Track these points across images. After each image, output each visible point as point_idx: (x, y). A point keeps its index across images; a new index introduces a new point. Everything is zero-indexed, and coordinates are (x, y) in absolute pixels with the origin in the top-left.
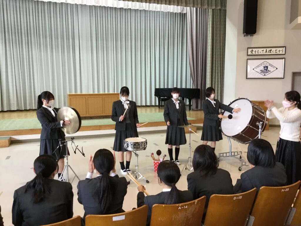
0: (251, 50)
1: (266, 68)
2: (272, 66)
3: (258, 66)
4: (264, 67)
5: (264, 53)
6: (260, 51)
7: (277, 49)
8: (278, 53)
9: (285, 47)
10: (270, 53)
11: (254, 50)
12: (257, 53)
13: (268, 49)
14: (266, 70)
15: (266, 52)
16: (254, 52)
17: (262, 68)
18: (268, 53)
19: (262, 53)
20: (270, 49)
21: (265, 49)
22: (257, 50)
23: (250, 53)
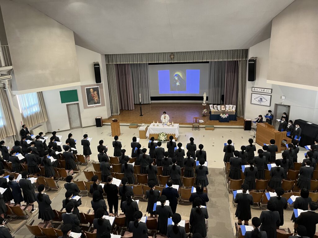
0: (253, 88)
1: (261, 99)
2: (264, 98)
3: (257, 98)
4: (260, 99)
5: (261, 91)
6: (259, 90)
7: (267, 90)
8: (268, 92)
9: (272, 89)
10: (263, 92)
11: (255, 88)
12: (257, 91)
13: (263, 89)
14: (261, 100)
15: (262, 90)
16: (255, 90)
17: (259, 99)
18: (263, 91)
19: (259, 91)
20: (264, 89)
21: (261, 89)
22: (257, 89)
23: (253, 90)
